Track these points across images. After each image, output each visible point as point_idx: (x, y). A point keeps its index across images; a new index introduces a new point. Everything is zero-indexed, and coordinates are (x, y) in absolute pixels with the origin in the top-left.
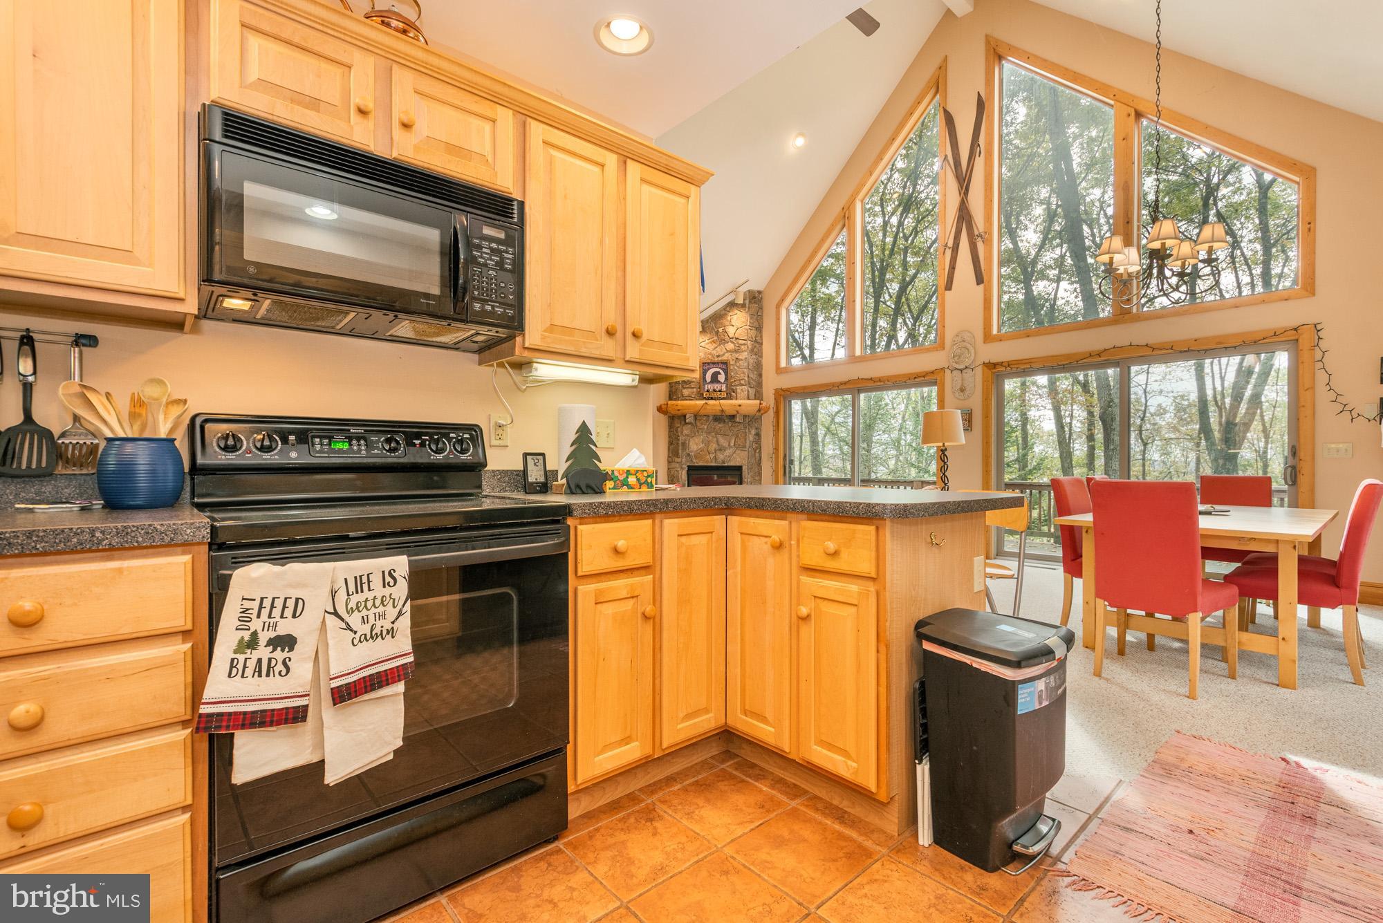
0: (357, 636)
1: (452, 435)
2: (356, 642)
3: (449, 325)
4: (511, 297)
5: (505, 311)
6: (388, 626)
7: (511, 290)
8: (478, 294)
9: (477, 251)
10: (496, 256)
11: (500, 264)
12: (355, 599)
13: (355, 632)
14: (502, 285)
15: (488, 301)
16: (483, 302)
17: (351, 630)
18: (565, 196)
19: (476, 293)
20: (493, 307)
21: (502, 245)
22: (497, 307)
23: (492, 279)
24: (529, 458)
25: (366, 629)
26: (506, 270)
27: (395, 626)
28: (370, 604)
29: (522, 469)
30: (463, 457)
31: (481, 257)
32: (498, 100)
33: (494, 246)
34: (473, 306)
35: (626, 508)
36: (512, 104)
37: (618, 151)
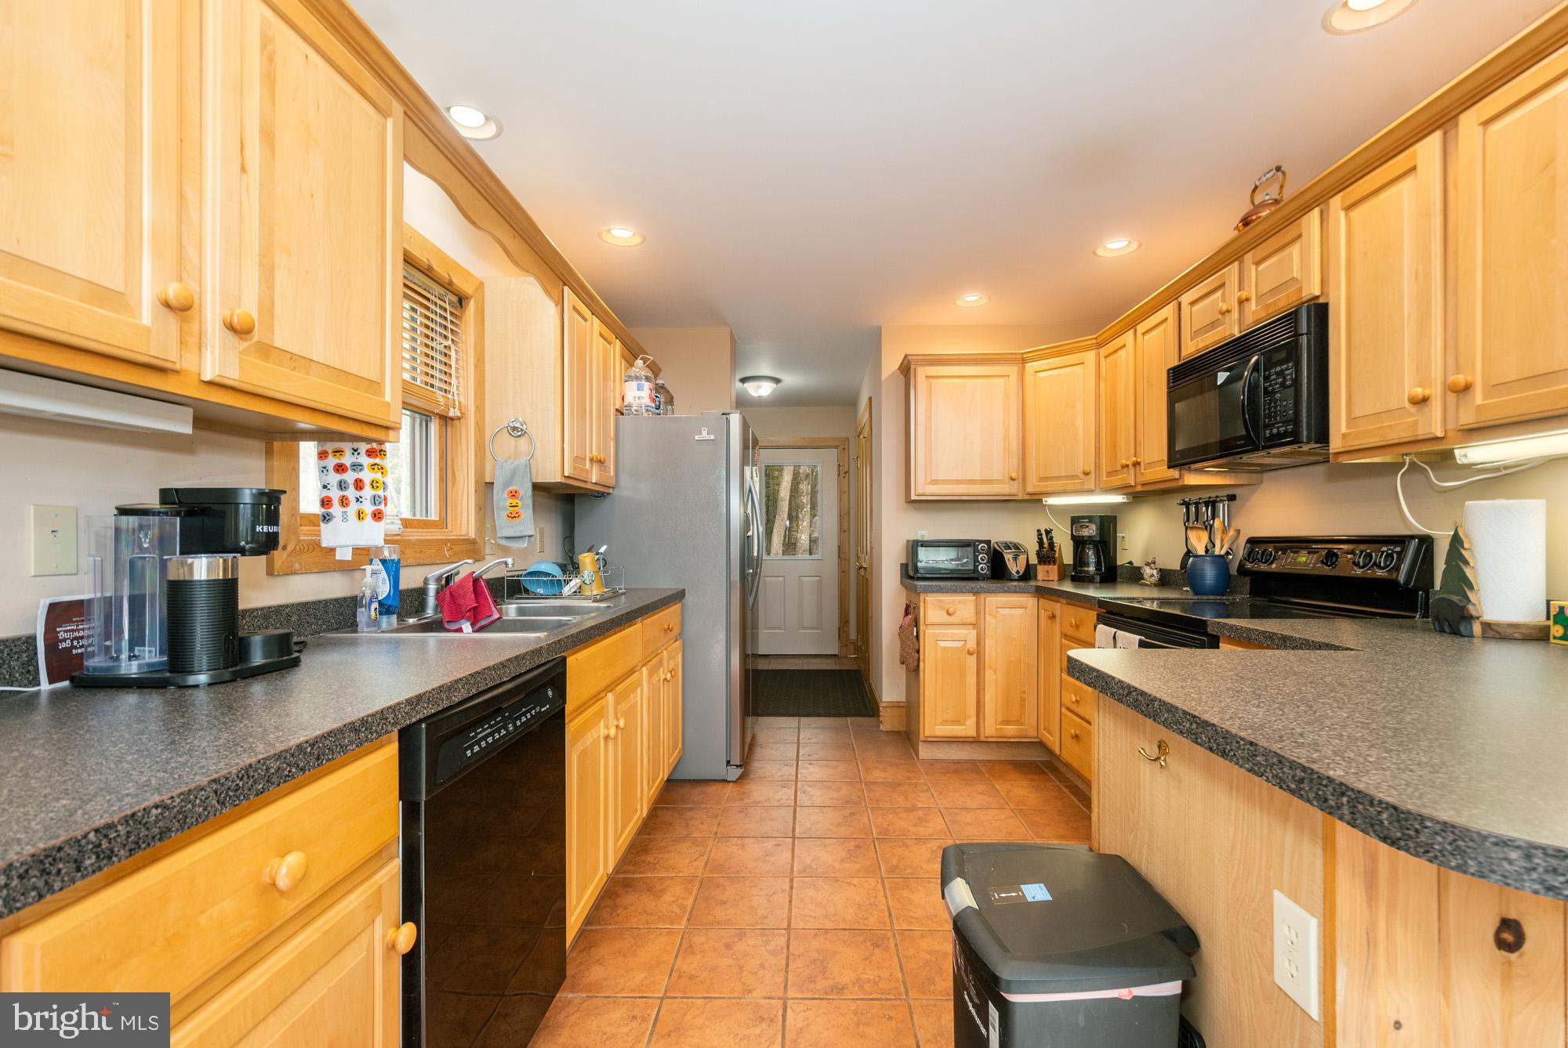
4: (1291, 413)
5: (1287, 428)
7: (1291, 406)
9: (1267, 382)
10: (1281, 378)
11: (1283, 385)
14: (1285, 403)
15: (1274, 424)
16: (1271, 426)
19: (1266, 421)
20: (1278, 428)
21: (1284, 364)
22: (1281, 427)
23: (1277, 402)
26: (1289, 387)
30: (1379, 573)
31: (1270, 386)
32: (1306, 209)
33: (1278, 369)
34: (1265, 434)
35: (1245, 635)
36: (1318, 199)
37: (1443, 120)
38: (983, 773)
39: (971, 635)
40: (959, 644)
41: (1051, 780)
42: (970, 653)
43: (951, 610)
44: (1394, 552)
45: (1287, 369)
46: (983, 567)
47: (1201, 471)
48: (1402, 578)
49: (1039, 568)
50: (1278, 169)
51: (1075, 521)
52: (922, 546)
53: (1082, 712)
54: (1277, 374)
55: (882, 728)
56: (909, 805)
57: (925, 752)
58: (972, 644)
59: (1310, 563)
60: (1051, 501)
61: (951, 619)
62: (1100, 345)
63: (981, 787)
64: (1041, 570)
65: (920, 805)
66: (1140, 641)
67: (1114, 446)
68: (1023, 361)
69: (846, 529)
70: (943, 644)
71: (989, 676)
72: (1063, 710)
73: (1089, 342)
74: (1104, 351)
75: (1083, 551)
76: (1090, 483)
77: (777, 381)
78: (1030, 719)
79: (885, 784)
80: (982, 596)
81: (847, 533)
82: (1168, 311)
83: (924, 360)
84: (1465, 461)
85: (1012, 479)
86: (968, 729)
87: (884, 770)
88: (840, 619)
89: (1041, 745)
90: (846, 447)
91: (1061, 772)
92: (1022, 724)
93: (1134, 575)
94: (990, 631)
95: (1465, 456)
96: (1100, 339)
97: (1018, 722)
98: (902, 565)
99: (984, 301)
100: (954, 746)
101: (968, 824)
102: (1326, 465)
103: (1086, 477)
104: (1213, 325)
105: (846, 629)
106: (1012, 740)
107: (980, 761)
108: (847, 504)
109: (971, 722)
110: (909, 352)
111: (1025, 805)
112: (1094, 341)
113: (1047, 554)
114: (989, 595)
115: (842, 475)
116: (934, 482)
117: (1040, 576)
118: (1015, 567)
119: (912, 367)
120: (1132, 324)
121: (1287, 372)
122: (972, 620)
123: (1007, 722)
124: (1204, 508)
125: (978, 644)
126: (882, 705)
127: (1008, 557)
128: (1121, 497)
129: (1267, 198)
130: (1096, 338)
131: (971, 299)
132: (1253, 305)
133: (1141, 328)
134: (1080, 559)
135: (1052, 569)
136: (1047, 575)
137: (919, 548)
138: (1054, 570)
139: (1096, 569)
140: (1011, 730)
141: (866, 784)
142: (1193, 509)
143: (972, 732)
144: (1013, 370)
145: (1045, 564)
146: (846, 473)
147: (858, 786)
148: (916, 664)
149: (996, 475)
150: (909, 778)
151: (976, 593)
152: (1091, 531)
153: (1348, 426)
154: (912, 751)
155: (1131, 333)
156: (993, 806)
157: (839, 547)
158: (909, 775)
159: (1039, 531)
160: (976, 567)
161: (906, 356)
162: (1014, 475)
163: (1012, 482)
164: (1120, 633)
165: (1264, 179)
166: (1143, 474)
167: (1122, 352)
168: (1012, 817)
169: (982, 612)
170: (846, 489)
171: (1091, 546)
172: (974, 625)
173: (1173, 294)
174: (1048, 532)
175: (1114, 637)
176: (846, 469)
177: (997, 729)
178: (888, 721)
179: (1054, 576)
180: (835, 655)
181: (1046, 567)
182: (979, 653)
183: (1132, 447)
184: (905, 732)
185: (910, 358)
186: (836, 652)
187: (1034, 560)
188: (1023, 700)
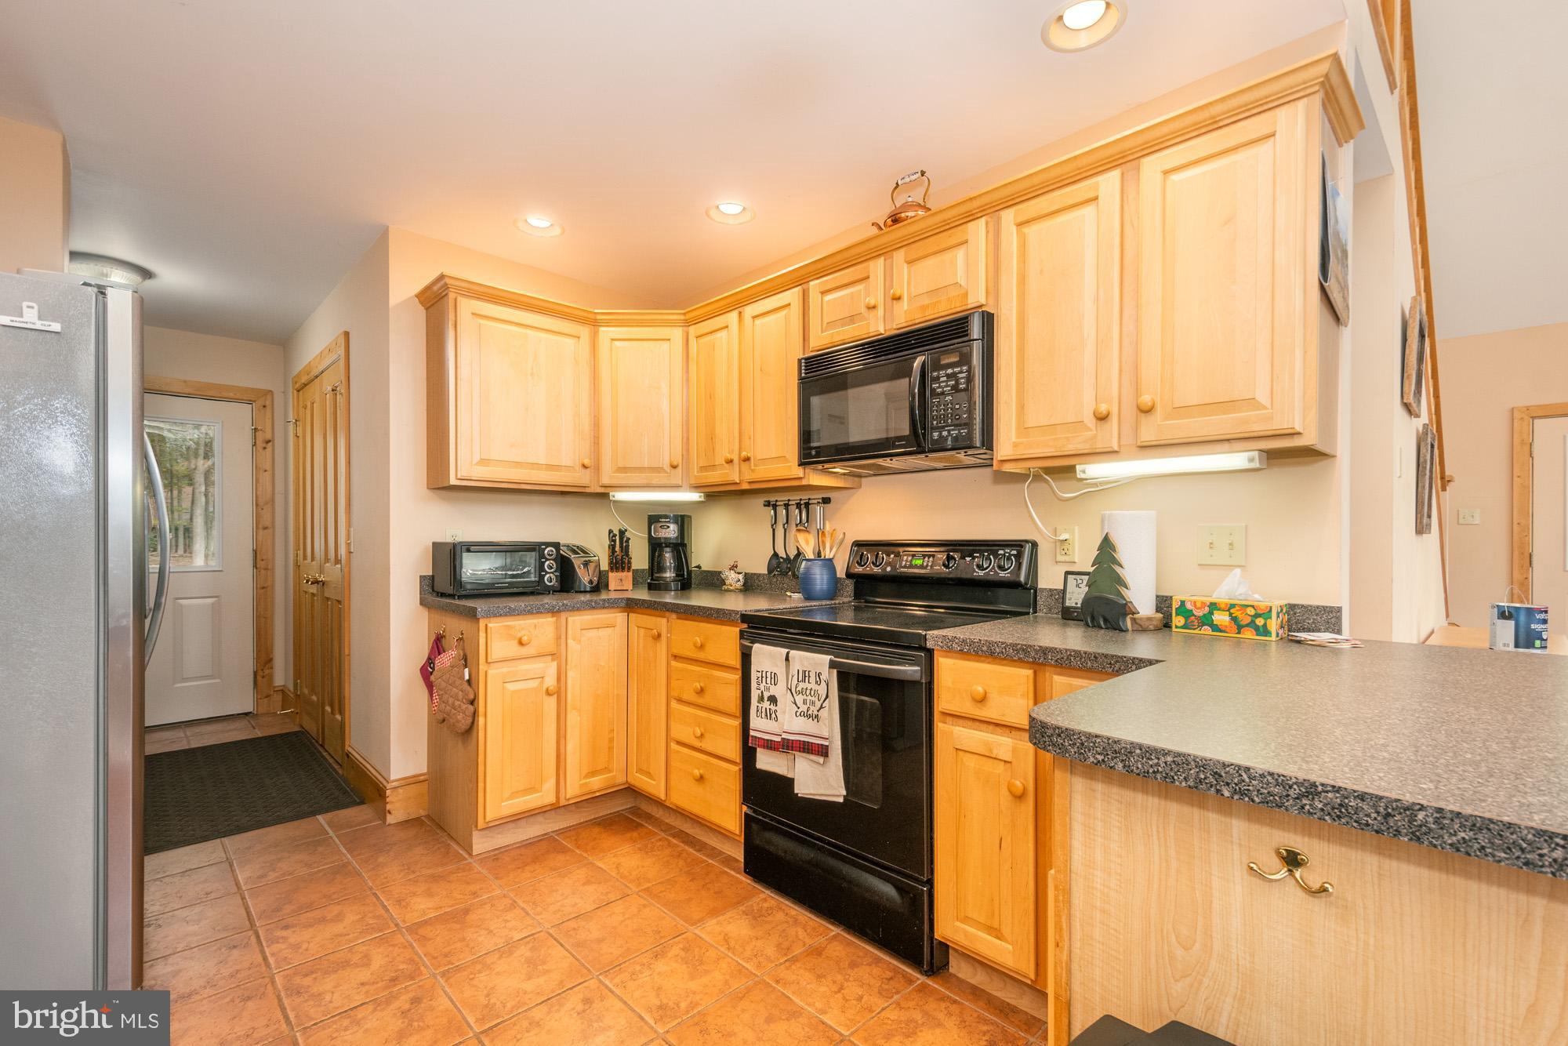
0: (800, 711)
1: (1001, 552)
2: (798, 714)
3: (927, 456)
4: (965, 416)
5: (959, 432)
6: (816, 713)
7: (965, 409)
8: (937, 424)
9: (935, 384)
10: (952, 380)
11: (955, 388)
12: (802, 685)
13: (799, 708)
14: (957, 407)
15: (943, 427)
16: (940, 429)
17: (796, 705)
18: (1042, 271)
19: (935, 422)
20: (949, 431)
21: (957, 367)
22: (953, 430)
23: (948, 405)
24: (1070, 577)
25: (804, 708)
26: (961, 390)
27: (819, 713)
28: (808, 692)
29: (1062, 588)
30: (1002, 574)
31: (939, 387)
32: (971, 217)
33: (950, 371)
34: (932, 436)
35: (985, 648)
36: (984, 210)
37: (1121, 161)
38: (569, 850)
39: (550, 669)
40: (534, 684)
41: (651, 834)
42: (548, 693)
43: (525, 639)
44: (1010, 555)
45: (961, 372)
46: (551, 578)
47: (825, 471)
48: (1022, 579)
49: (611, 575)
50: (923, 173)
51: (653, 520)
52: (468, 551)
53: (710, 748)
54: (948, 376)
55: (390, 819)
56: (500, 942)
57: (481, 844)
58: (550, 681)
59: (927, 566)
60: (620, 496)
61: (524, 651)
62: (688, 323)
63: (581, 873)
64: (614, 578)
65: (517, 936)
66: (831, 661)
67: (711, 437)
68: (594, 323)
69: (268, 523)
70: (511, 687)
71: (573, 719)
72: (673, 746)
73: (675, 317)
74: (692, 330)
75: (661, 555)
76: (677, 477)
77: (146, 274)
78: (618, 763)
79: (442, 919)
80: (563, 615)
81: (270, 531)
82: (792, 296)
83: (469, 290)
84: (1083, 476)
85: (584, 467)
86: (546, 796)
87: (429, 894)
88: (257, 658)
89: (630, 791)
90: (268, 403)
91: (656, 819)
92: (610, 771)
93: (713, 581)
94: (573, 659)
95: (1084, 472)
96: (688, 316)
97: (607, 770)
98: (422, 578)
99: (557, 231)
100: (523, 823)
101: (600, 941)
102: (988, 470)
103: (673, 471)
104: (852, 319)
105: (267, 672)
106: (598, 794)
107: (559, 832)
108: (269, 489)
109: (550, 785)
110: (447, 272)
111: (649, 881)
112: (682, 317)
113: (620, 560)
114: (571, 613)
115: (260, 444)
116: (484, 462)
117: (612, 586)
118: (585, 577)
119: (452, 296)
120: (738, 303)
121: (960, 375)
122: (552, 649)
123: (593, 773)
124: (797, 511)
125: (559, 679)
126: (389, 786)
127: (577, 562)
128: (698, 495)
129: (910, 199)
130: (684, 314)
131: (539, 221)
132: (905, 304)
133: (750, 310)
134: (656, 565)
135: (627, 577)
136: (621, 583)
137: (465, 555)
138: (627, 576)
139: (677, 575)
140: (597, 783)
141: (408, 929)
142: (782, 512)
143: (550, 798)
144: (584, 331)
145: (617, 570)
146: (268, 442)
147: (399, 939)
148: (470, 720)
149: (566, 461)
150: (474, 894)
151: (554, 612)
152: (671, 531)
153: (1018, 436)
154: (455, 847)
155: (734, 315)
156: (612, 897)
157: (255, 552)
158: (472, 888)
159: (610, 531)
160: (541, 577)
161: (442, 277)
162: (587, 462)
163: (584, 470)
164: (793, 653)
165: (907, 180)
166: (753, 471)
167: (723, 334)
168: (644, 906)
169: (563, 637)
170: (268, 466)
171: (668, 549)
172: (553, 655)
173: (799, 279)
174: (622, 533)
175: (787, 659)
176: (268, 436)
177: (582, 786)
178: (399, 808)
179: (629, 585)
180: (246, 714)
181: (619, 575)
182: (558, 693)
183: (737, 441)
184: (428, 816)
185: (447, 281)
186: (249, 707)
187: (604, 566)
188: (611, 740)
